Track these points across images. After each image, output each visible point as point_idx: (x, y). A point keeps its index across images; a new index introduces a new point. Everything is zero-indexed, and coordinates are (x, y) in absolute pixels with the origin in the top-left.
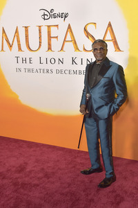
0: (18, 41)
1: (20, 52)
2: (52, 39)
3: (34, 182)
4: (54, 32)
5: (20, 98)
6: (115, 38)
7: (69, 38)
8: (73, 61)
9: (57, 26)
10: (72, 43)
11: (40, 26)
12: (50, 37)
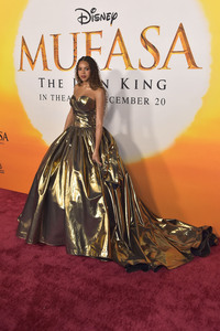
0: (44, 56)
1: (46, 72)
2: (92, 52)
3: (64, 265)
4: (96, 41)
5: (43, 138)
6: (189, 48)
8: (123, 83)
9: (101, 32)
10: (121, 58)
11: (75, 34)
12: (89, 49)
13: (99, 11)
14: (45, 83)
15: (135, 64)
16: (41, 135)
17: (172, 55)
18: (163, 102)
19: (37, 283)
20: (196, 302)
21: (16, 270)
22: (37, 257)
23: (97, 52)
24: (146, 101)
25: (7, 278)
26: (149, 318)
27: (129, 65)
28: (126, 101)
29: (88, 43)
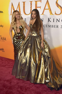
3: (27, 86)
4: (39, 4)
7: (47, 7)
8: (49, 20)
9: (41, 1)
10: (48, 10)
11: (31, 2)
12: (36, 7)
15: (53, 13)
21: (10, 88)
22: (18, 83)
23: (39, 8)
24: (57, 27)
25: (7, 91)
27: (51, 13)
28: (49, 26)
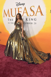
8: (26, 19)
9: (21, 8)
10: (26, 13)
12: (19, 12)
13: (21, 3)
14: (9, 20)
16: (8, 32)
17: (37, 12)
18: (36, 23)
19: (6, 66)
20: (42, 70)
22: (6, 60)
23: (21, 12)
24: (32, 23)
26: (31, 74)
28: (27, 23)
29: (18, 10)
